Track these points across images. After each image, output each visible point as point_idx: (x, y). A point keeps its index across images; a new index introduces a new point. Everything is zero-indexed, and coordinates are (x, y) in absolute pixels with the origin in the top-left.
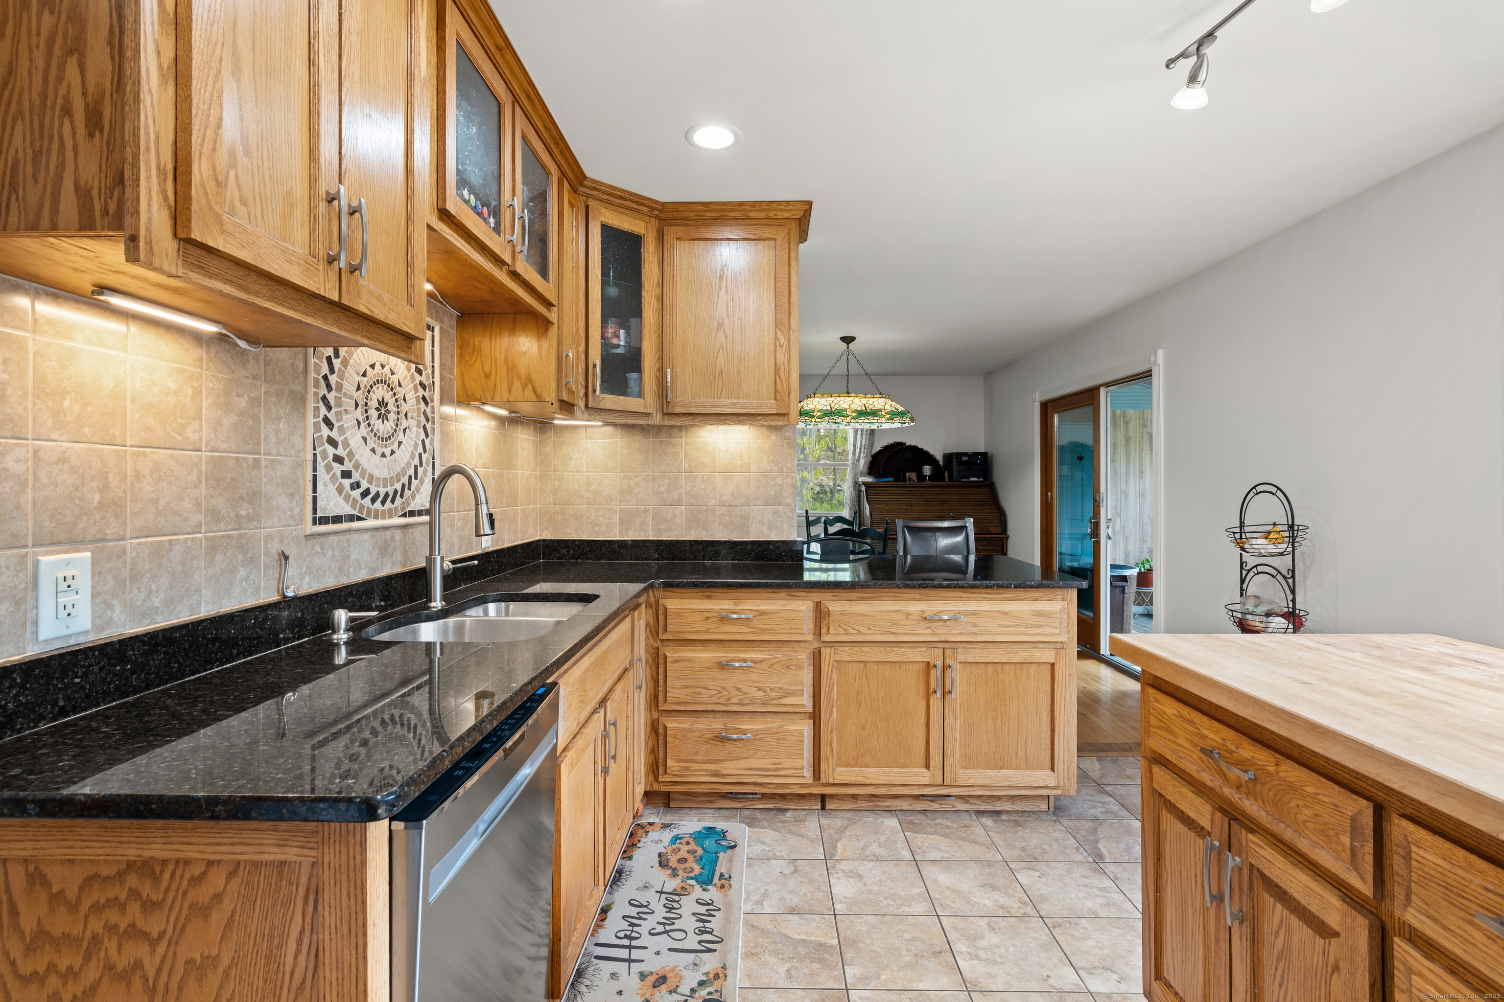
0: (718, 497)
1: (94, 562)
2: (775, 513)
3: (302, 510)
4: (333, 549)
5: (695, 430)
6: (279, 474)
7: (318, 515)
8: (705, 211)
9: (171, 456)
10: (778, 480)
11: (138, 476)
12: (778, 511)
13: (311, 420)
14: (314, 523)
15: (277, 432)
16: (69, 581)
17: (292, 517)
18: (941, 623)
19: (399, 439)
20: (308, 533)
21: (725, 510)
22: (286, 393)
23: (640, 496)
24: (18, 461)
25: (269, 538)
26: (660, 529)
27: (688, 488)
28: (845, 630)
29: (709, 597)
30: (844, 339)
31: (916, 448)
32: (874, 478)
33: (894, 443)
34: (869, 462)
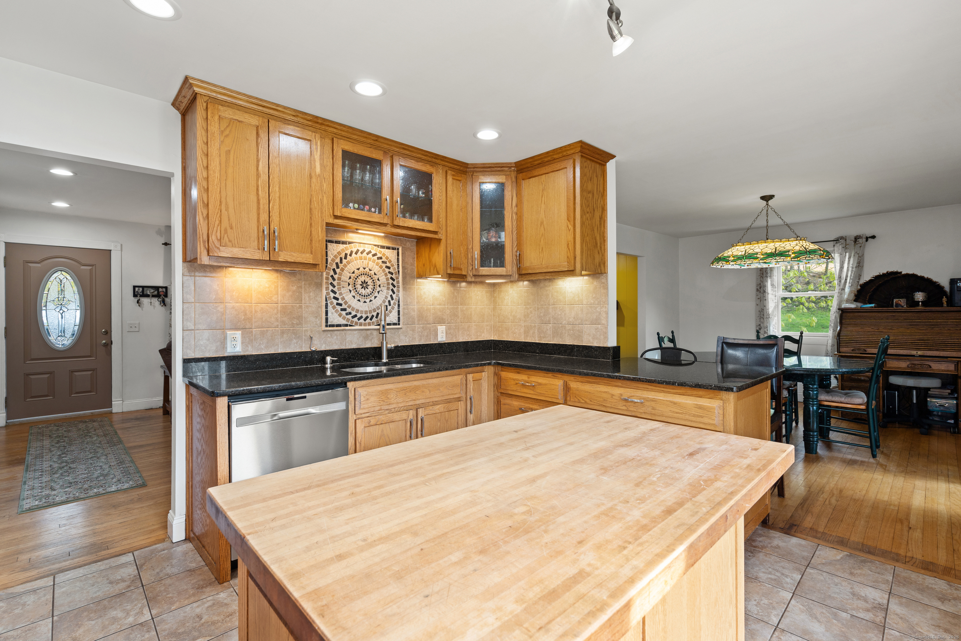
0: (567, 319)
1: (242, 334)
2: (596, 329)
3: (321, 322)
4: (337, 336)
5: (556, 281)
6: (310, 310)
7: (329, 324)
8: (534, 161)
9: (267, 306)
10: (597, 309)
11: (256, 312)
12: (598, 328)
13: (324, 292)
14: (326, 326)
15: (309, 297)
16: (234, 338)
17: (316, 324)
18: (632, 404)
19: (375, 295)
20: (323, 329)
21: (570, 327)
22: (313, 283)
23: (532, 318)
24: (221, 308)
25: (307, 331)
26: (541, 336)
27: (553, 314)
28: (578, 400)
29: (518, 373)
30: (763, 198)
31: (914, 276)
32: (859, 305)
33: (887, 272)
34: (856, 290)
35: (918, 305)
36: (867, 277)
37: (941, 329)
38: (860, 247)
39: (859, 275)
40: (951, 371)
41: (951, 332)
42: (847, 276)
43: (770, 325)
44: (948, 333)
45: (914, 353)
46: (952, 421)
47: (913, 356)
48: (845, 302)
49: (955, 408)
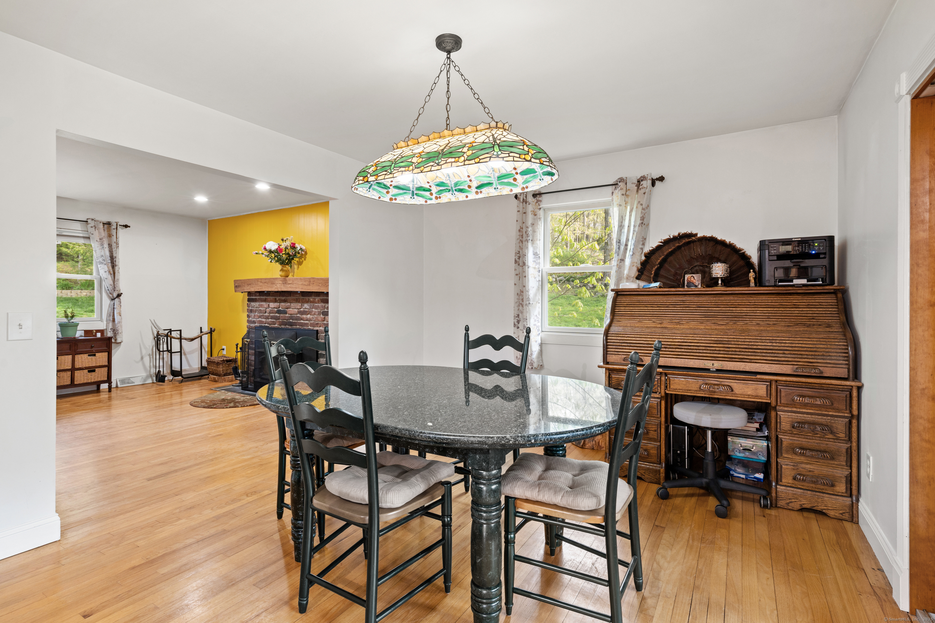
31: (712, 240)
32: (642, 284)
33: (679, 234)
34: (639, 263)
35: (716, 284)
36: (653, 243)
37: (747, 324)
38: (644, 193)
39: (643, 237)
40: (761, 397)
41: (762, 328)
42: (627, 240)
43: (530, 314)
44: (757, 330)
45: (708, 364)
46: (760, 476)
47: (708, 370)
48: (625, 281)
49: (765, 454)
